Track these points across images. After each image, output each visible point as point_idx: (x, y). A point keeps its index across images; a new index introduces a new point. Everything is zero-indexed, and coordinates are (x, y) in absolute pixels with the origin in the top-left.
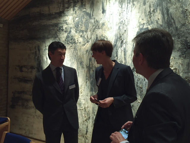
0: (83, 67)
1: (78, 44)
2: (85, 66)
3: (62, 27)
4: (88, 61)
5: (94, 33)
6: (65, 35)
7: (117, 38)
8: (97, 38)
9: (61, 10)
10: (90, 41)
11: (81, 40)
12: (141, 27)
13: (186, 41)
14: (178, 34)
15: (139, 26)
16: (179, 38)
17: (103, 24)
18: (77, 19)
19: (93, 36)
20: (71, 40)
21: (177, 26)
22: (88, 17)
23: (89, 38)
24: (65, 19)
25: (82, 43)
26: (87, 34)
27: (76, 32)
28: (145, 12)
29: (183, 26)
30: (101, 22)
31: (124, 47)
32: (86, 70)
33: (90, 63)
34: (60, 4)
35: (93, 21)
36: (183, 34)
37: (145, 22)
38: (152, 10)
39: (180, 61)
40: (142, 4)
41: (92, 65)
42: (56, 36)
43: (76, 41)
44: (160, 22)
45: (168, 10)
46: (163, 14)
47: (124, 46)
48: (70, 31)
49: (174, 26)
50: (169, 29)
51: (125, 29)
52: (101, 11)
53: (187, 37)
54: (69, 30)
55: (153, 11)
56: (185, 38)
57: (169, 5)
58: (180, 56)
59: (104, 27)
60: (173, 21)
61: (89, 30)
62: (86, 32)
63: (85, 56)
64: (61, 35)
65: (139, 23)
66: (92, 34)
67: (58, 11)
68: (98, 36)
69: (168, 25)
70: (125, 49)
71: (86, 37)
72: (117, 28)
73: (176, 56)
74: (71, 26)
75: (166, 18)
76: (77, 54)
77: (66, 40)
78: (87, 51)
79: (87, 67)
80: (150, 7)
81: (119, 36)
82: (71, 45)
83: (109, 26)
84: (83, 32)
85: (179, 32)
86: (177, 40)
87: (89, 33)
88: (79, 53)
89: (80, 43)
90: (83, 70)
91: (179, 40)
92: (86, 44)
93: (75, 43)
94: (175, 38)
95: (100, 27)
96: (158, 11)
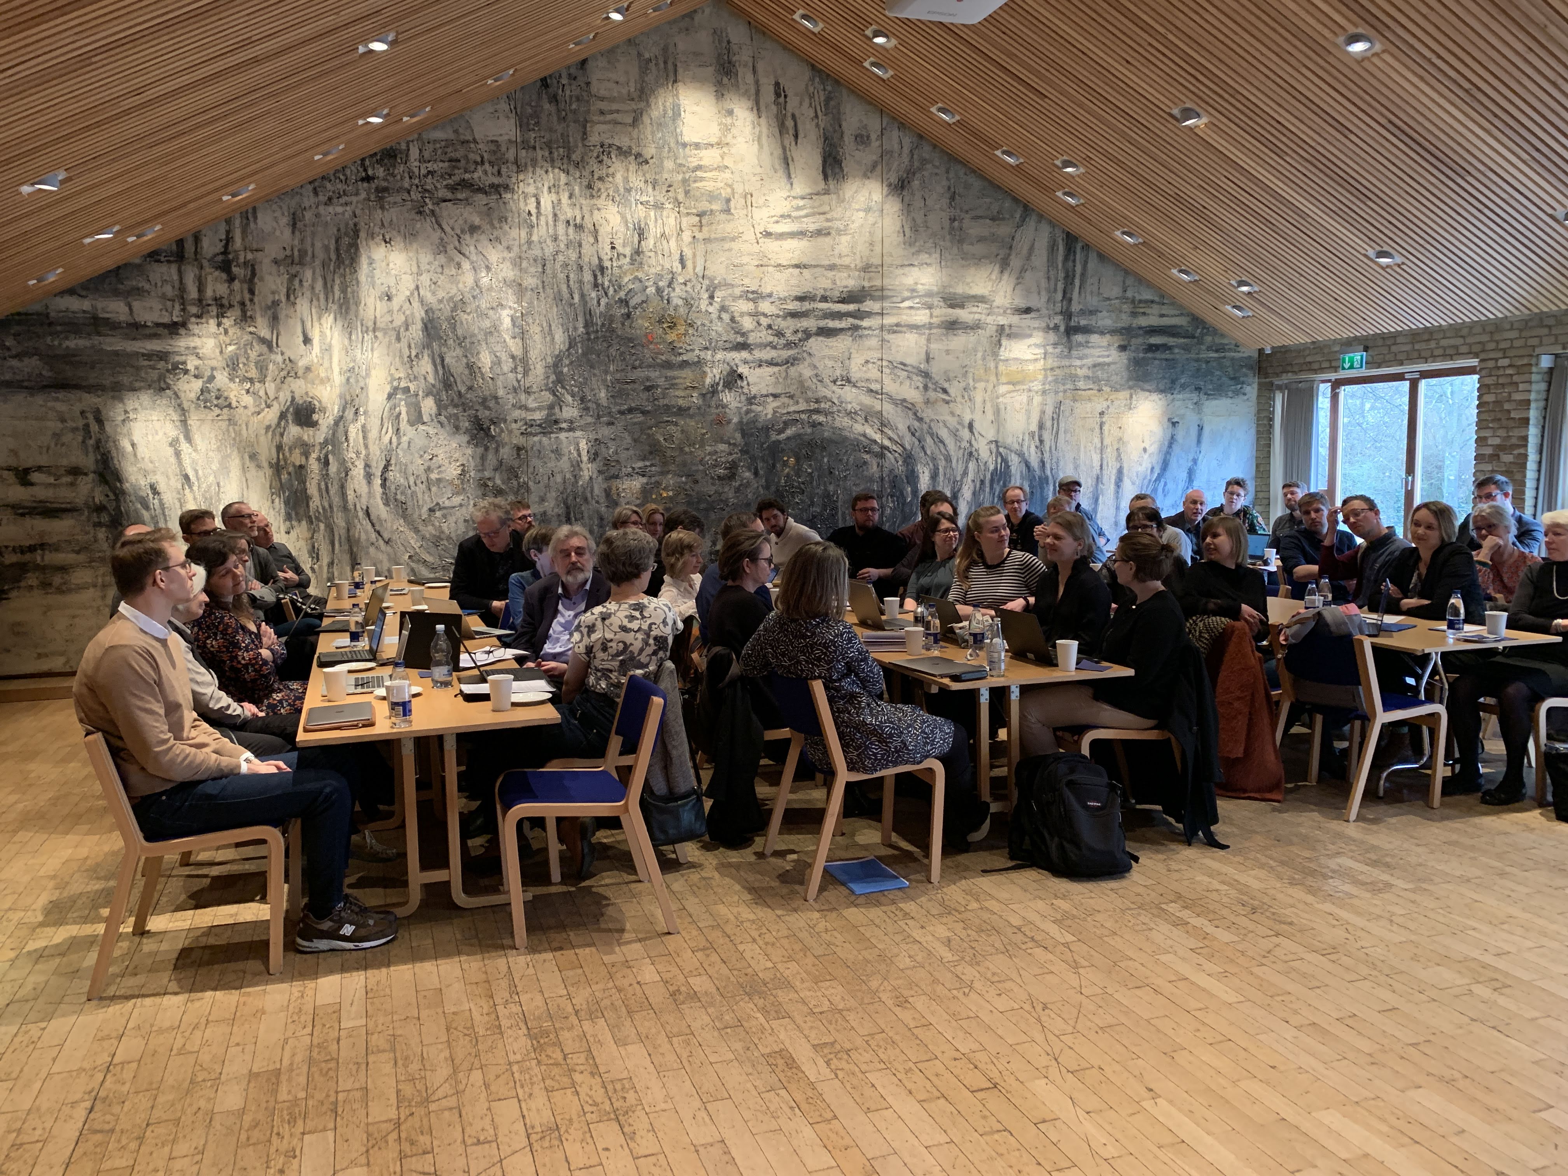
0: (259, 466)
1: (240, 410)
2: (265, 464)
3: (184, 363)
4: (274, 451)
5: (285, 386)
6: (198, 384)
8: (293, 398)
9: (175, 319)
10: (276, 405)
11: (248, 400)
12: (395, 384)
13: (476, 416)
14: (463, 404)
15: (391, 382)
16: (465, 411)
17: (308, 369)
18: (231, 348)
19: (281, 395)
20: (217, 398)
21: (460, 388)
22: (264, 349)
23: (272, 396)
24: (192, 345)
25: (252, 409)
26: (263, 388)
27: (232, 380)
28: (401, 357)
29: (470, 391)
30: (302, 363)
31: (363, 421)
32: (269, 472)
33: (278, 456)
34: (169, 303)
35: (279, 358)
36: (471, 404)
37: (402, 375)
38: (414, 354)
39: (469, 451)
40: (394, 338)
41: (285, 460)
42: (163, 385)
43: (234, 404)
44: (431, 379)
45: (443, 360)
46: (435, 365)
47: (362, 419)
48: (212, 378)
49: (455, 389)
50: (447, 393)
51: (362, 384)
52: (301, 339)
53: (477, 410)
54: (208, 373)
55: (417, 356)
56: (474, 412)
57: (444, 349)
58: (469, 443)
59: (311, 376)
60: (451, 380)
61: (269, 379)
62: (262, 381)
63: (262, 439)
64: (180, 383)
65: (391, 375)
66: (278, 389)
67: (166, 320)
68: (297, 396)
69: (444, 387)
70: (364, 426)
71: (262, 393)
72: (344, 380)
74: (214, 363)
75: (441, 372)
76: (239, 434)
77: (202, 398)
78: (268, 428)
79: (271, 465)
80: (410, 347)
81: (348, 398)
82: (217, 411)
83: (323, 375)
84: (251, 380)
85: (463, 400)
86: (461, 414)
87: (271, 387)
88: (244, 432)
89: (245, 407)
90: (261, 474)
91: (465, 414)
92: (262, 410)
93: (229, 406)
94: (457, 410)
95: (300, 373)
96: (426, 357)
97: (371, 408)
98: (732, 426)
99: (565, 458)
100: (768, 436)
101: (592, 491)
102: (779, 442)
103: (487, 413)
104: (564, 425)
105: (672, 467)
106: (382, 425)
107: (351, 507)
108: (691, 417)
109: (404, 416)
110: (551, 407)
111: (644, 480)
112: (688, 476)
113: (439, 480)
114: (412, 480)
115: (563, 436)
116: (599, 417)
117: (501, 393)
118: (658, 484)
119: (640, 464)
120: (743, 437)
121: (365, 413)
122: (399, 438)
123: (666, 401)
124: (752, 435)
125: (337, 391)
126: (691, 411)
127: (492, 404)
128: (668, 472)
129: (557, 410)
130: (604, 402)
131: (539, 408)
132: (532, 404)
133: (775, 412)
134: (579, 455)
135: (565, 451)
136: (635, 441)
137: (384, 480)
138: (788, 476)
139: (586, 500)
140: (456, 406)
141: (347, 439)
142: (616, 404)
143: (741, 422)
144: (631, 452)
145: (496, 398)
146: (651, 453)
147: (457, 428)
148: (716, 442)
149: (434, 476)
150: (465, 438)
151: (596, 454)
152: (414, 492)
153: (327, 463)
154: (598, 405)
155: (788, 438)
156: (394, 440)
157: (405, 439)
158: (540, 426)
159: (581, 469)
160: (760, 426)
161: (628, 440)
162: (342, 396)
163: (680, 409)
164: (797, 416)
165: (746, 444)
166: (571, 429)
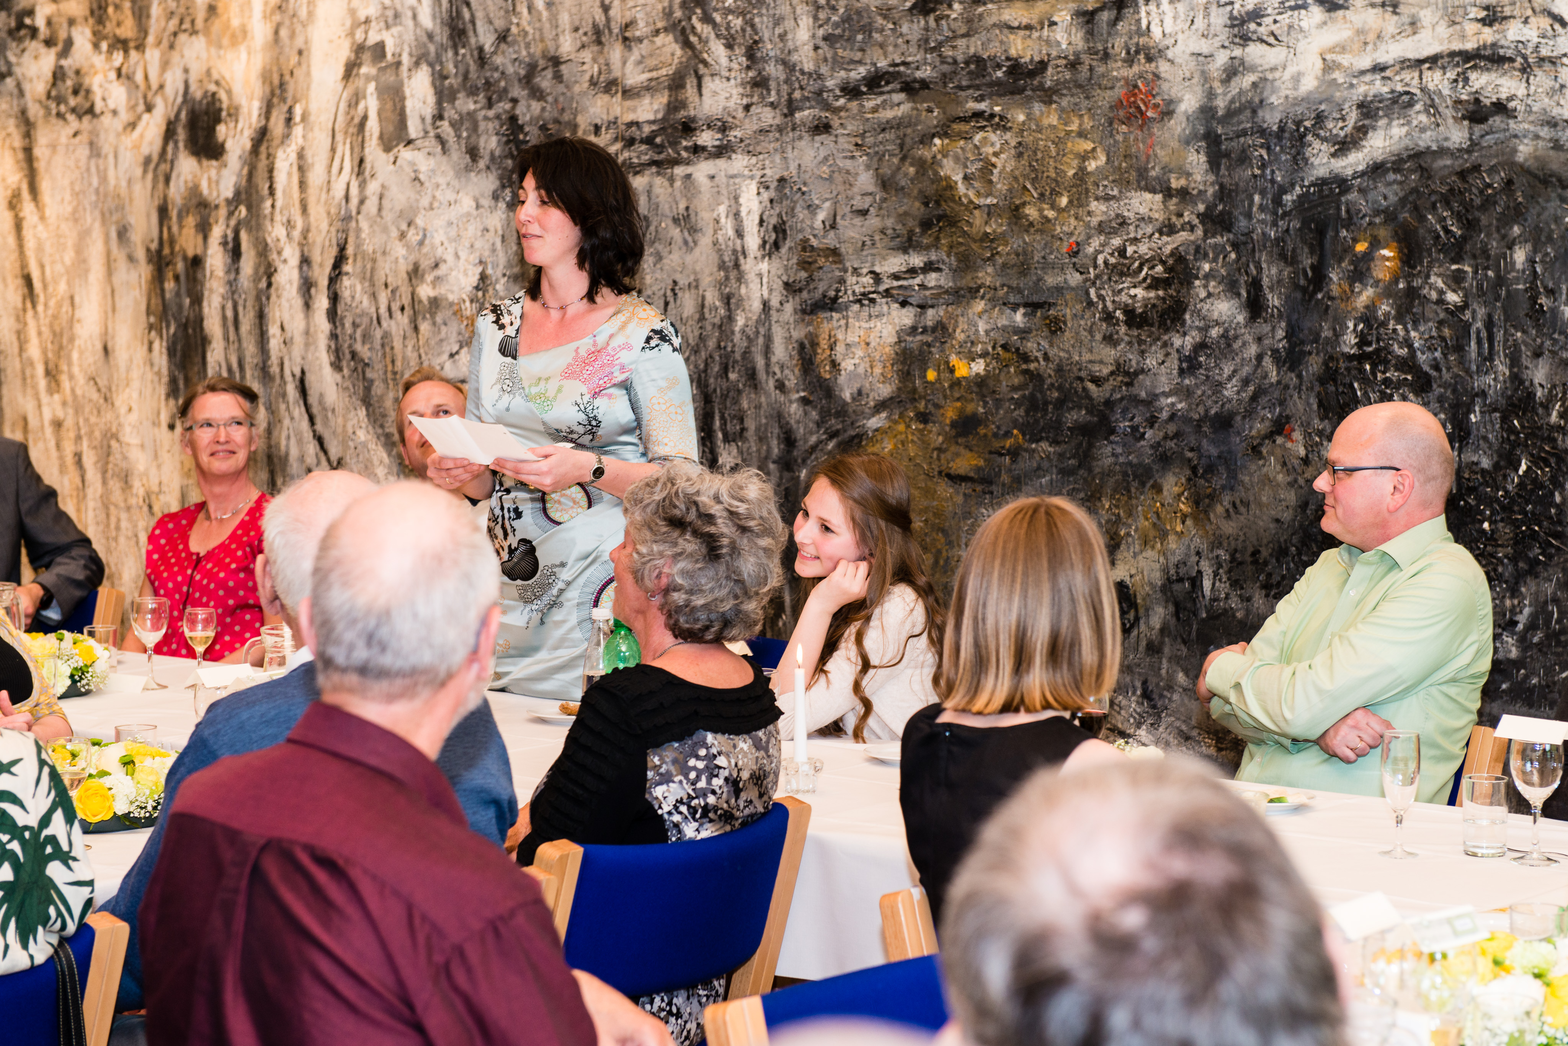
0: (131, 259)
1: (108, 120)
5: (175, 56)
6: (49, 62)
7: (268, 90)
8: (187, 87)
10: (160, 104)
11: (119, 95)
12: (359, 36)
13: (513, 119)
14: (488, 84)
15: (351, 34)
16: (490, 105)
19: (169, 78)
20: (75, 92)
21: (482, 39)
23: (154, 84)
25: (125, 116)
26: (142, 64)
27: (97, 46)
29: (503, 46)
31: (300, 141)
32: (146, 272)
33: (161, 232)
36: (503, 84)
37: (372, 11)
41: (172, 242)
43: (100, 104)
44: (427, 17)
47: (298, 134)
48: (69, 45)
49: (473, 40)
50: (456, 53)
51: (299, 42)
53: (515, 101)
54: (63, 35)
56: (508, 106)
58: (496, 197)
59: (217, 25)
60: (467, 15)
61: (151, 39)
62: (141, 46)
63: (138, 190)
64: (25, 60)
65: (352, 12)
66: (165, 65)
68: (193, 77)
69: (451, 37)
70: (300, 154)
71: (139, 77)
72: (269, 33)
73: (482, 195)
74: (73, 8)
76: (103, 179)
77: (53, 93)
78: (147, 162)
79: (150, 257)
81: (277, 79)
82: (74, 123)
83: (236, 22)
84: (125, 46)
85: (488, 74)
86: (483, 113)
87: (153, 59)
88: (111, 174)
89: (114, 112)
90: (135, 278)
91: (491, 113)
92: (139, 118)
93: (92, 110)
94: (476, 102)
95: (199, 22)
97: (313, 107)
98: (1178, 126)
99: (705, 241)
100: (1299, 160)
101: (767, 351)
102: (1342, 183)
103: (536, 106)
104: (707, 138)
105: (987, 275)
106: (333, 150)
107: (275, 369)
108: (1048, 96)
109: (373, 126)
110: (676, 83)
111: (905, 317)
112: (1032, 307)
113: (435, 303)
114: (383, 298)
115: (702, 170)
116: (792, 107)
117: (567, 45)
118: (941, 330)
119: (895, 263)
120: (1214, 164)
121: (304, 118)
122: (362, 185)
123: (974, 46)
124: (1244, 158)
125: (258, 62)
126: (1050, 78)
127: (545, 81)
128: (973, 292)
129: (690, 90)
130: (806, 59)
131: (649, 88)
132: (634, 77)
133: (1328, 67)
134: (740, 233)
135: (704, 218)
136: (885, 184)
137: (334, 298)
138: (1368, 317)
139: (751, 375)
140: (472, 92)
141: (272, 191)
142: (837, 63)
143: (1207, 111)
144: (873, 222)
145: (556, 62)
146: (926, 225)
147: (473, 153)
148: (1124, 183)
149: (425, 291)
150: (488, 182)
151: (780, 230)
152: (386, 335)
153: (235, 253)
154: (790, 67)
155: (1376, 169)
156: (354, 191)
157: (373, 187)
158: (649, 141)
159: (740, 278)
160: (1271, 119)
161: (865, 180)
162: (266, 76)
163: (1016, 68)
164: (1410, 80)
165: (1224, 193)
166: (722, 151)
